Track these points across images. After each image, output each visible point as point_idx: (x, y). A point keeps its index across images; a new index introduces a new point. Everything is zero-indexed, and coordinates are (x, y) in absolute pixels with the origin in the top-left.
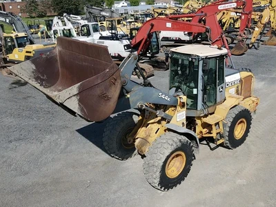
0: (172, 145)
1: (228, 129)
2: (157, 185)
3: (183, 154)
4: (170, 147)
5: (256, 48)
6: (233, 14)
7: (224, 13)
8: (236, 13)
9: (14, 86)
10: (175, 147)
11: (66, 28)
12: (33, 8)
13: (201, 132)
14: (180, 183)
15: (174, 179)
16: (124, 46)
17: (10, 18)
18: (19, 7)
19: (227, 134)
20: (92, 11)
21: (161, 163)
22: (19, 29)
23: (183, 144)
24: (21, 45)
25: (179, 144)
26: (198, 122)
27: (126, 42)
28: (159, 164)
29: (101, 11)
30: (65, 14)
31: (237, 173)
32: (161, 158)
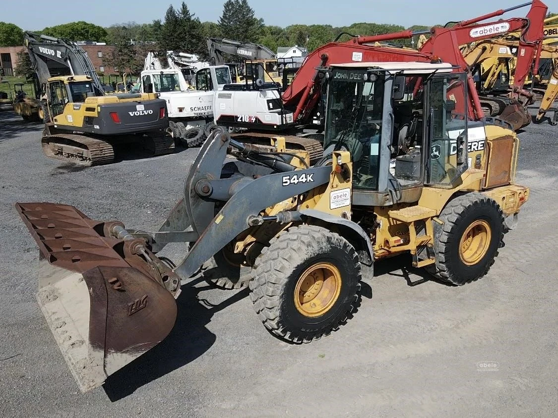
0: (309, 245)
1: (445, 238)
2: (274, 324)
3: (334, 270)
4: (304, 248)
5: (550, 123)
6: (504, 51)
7: (484, 49)
8: (511, 47)
9: (61, 171)
10: (315, 250)
11: (167, 71)
12: (126, 57)
13: (387, 242)
14: (328, 333)
15: (313, 319)
16: (269, 101)
17: (63, 49)
18: (100, 55)
19: (443, 248)
20: (222, 47)
21: (284, 278)
22: (78, 70)
23: (334, 249)
24: (78, 98)
25: (326, 247)
26: (381, 220)
27: (273, 94)
28: (278, 279)
29: (238, 46)
30: (170, 52)
31: (457, 327)
32: (283, 268)
